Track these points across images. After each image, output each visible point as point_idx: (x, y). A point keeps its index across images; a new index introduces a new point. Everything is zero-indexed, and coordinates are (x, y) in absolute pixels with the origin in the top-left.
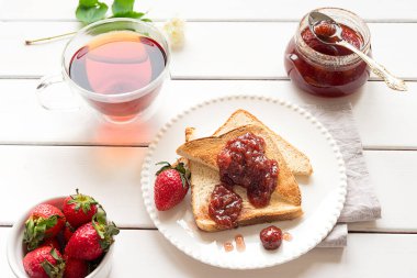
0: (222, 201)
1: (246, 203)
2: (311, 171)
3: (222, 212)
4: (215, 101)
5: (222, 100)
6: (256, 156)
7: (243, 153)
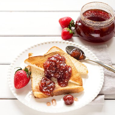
0: (45, 83)
1: (57, 85)
2: (87, 72)
3: (45, 88)
4: (42, 44)
5: (46, 43)
6: (61, 63)
7: (55, 62)
